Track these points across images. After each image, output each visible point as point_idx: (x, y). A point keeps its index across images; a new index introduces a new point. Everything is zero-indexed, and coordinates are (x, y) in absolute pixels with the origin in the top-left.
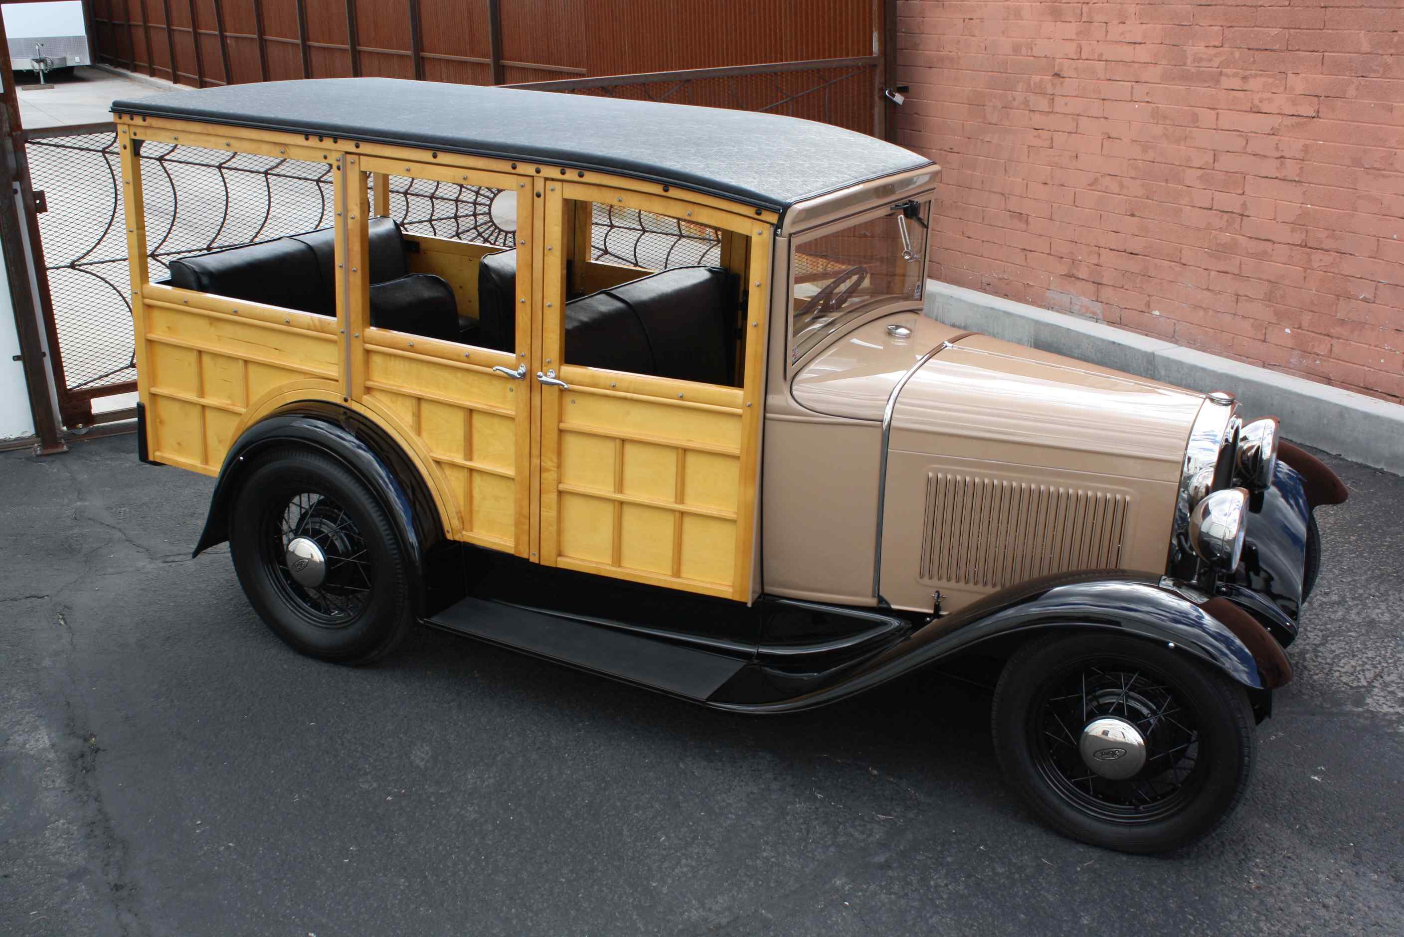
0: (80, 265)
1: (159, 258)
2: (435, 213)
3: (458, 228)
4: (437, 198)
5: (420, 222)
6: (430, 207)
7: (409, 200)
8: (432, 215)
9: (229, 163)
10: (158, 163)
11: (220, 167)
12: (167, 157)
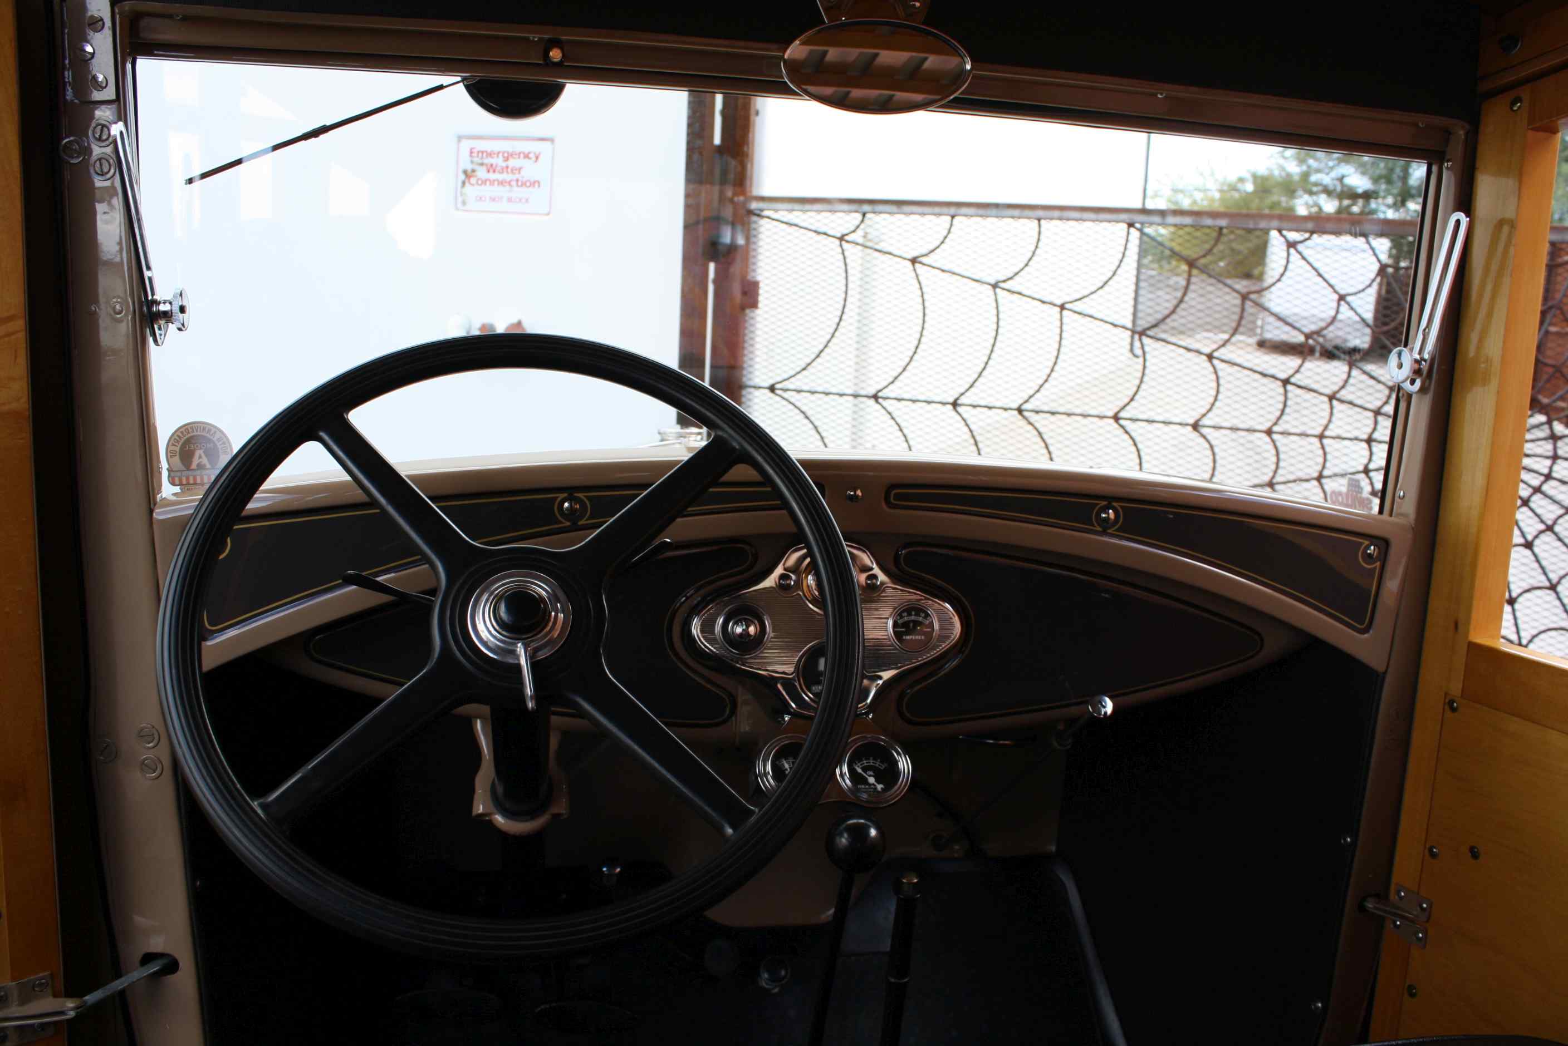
0: (786, 390)
1: (885, 403)
2: (1331, 426)
3: (1370, 460)
4: (1342, 401)
5: (1303, 435)
6: (1327, 414)
7: (1290, 395)
8: (1326, 427)
9: (1010, 282)
10: (909, 264)
11: (995, 286)
12: (924, 260)
